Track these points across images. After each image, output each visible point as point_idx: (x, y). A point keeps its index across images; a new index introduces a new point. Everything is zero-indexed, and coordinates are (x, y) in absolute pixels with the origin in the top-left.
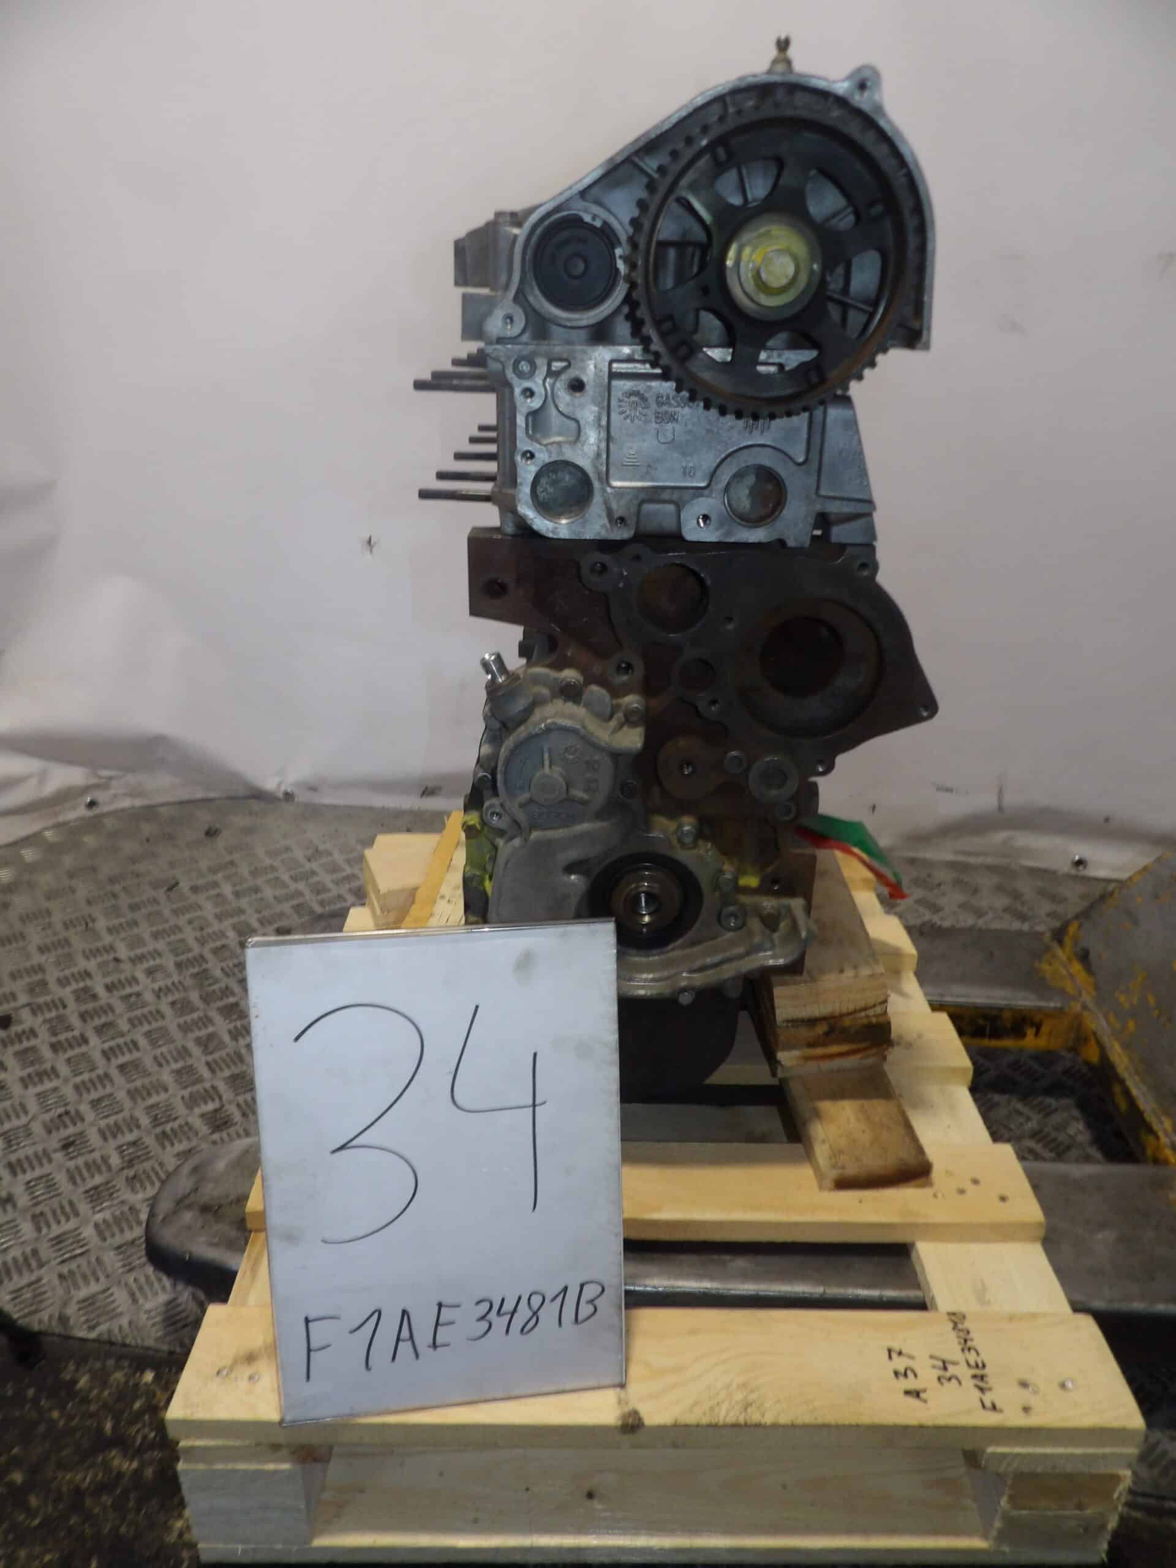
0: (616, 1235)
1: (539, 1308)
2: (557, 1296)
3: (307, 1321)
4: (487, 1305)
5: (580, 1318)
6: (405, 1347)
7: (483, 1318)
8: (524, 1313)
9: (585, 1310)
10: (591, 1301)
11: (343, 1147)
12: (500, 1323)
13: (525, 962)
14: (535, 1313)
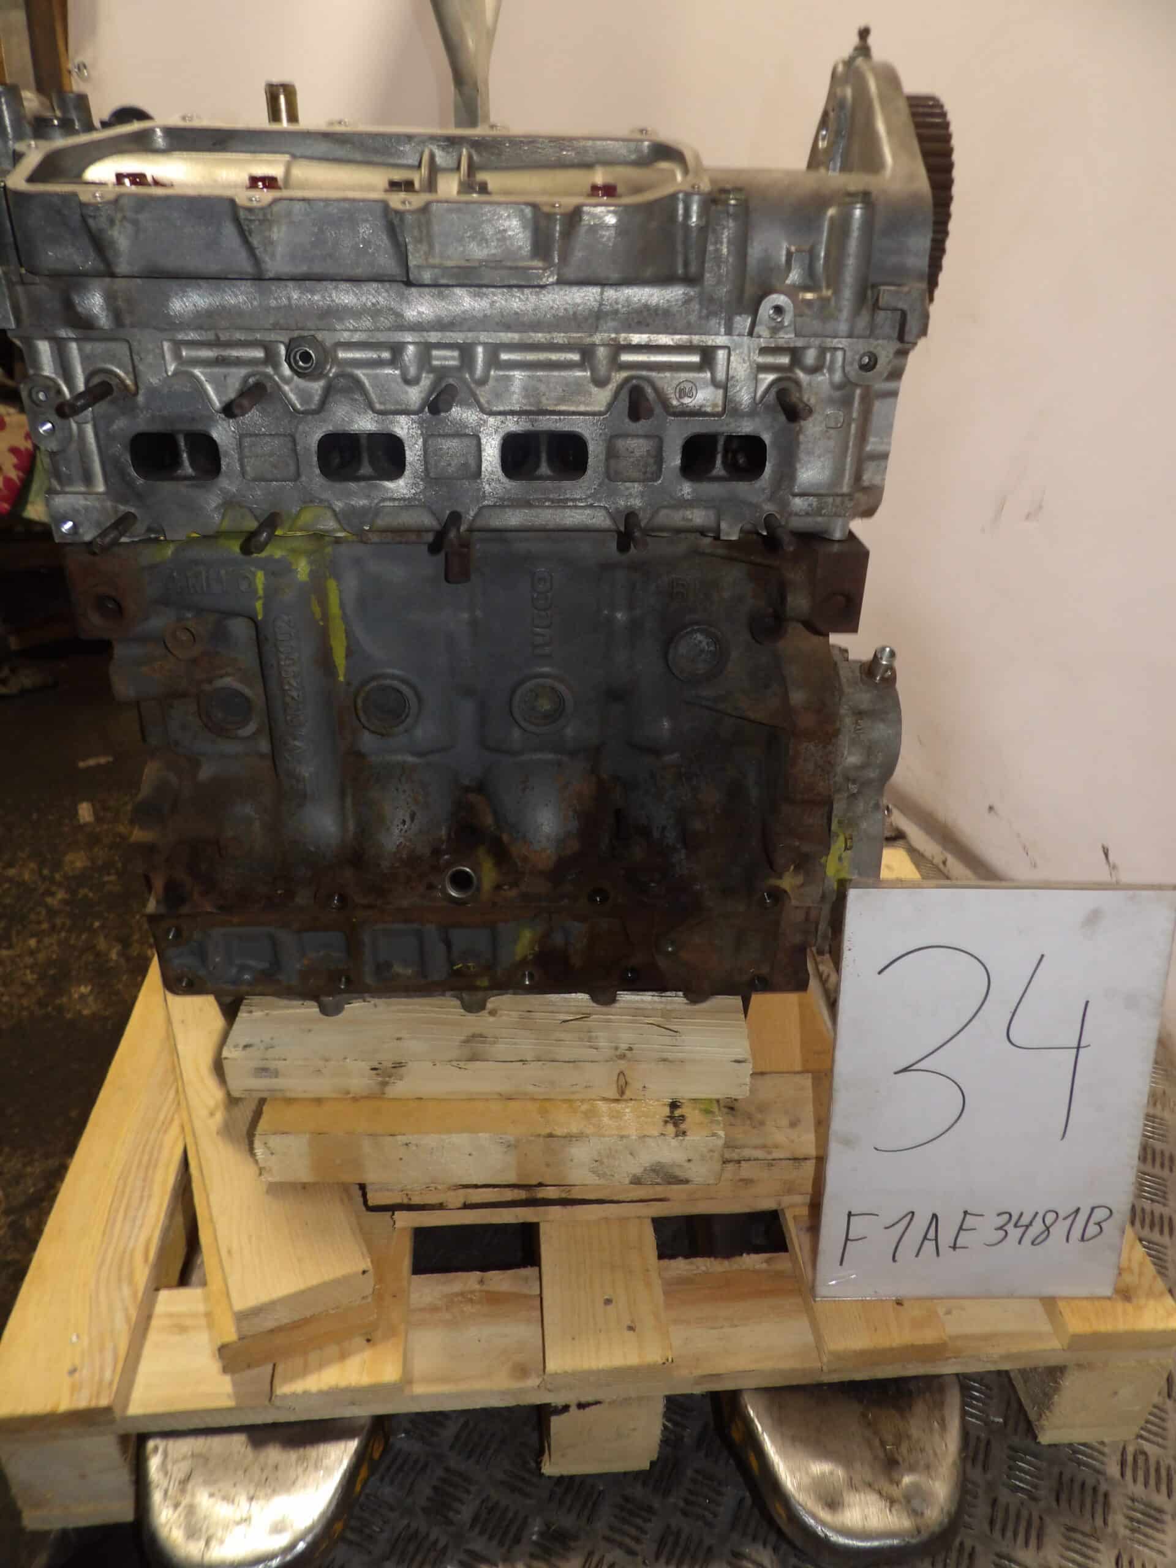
0: (1132, 1168)
1: (1052, 1224)
2: (1069, 1216)
3: (850, 1215)
4: (1006, 1217)
5: (1086, 1237)
6: (929, 1246)
7: (1001, 1228)
8: (1038, 1227)
9: (1092, 1230)
10: (1099, 1224)
11: (905, 1070)
12: (1014, 1233)
13: (1093, 918)
14: (1048, 1229)
